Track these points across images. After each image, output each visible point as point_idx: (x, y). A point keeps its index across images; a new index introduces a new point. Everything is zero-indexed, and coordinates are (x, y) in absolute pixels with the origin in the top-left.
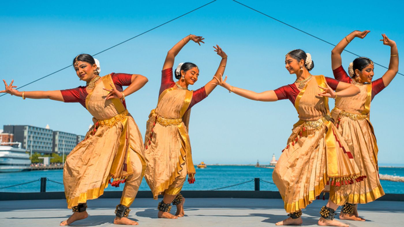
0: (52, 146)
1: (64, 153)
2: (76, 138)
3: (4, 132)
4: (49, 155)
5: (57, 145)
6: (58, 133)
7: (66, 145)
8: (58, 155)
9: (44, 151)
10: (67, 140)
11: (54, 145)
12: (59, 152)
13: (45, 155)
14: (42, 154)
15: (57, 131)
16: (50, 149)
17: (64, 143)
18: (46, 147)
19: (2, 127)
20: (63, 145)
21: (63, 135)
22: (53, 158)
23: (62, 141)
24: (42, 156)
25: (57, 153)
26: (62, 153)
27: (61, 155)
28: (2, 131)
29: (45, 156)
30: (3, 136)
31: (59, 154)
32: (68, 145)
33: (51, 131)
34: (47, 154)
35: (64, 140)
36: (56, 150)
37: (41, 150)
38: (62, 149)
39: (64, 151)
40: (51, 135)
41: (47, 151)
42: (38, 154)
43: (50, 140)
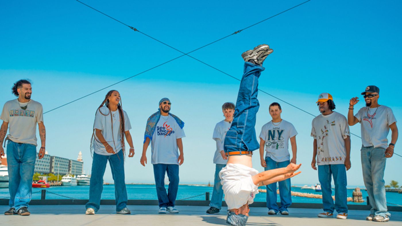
0: (49, 168)
2: (68, 161)
4: (47, 175)
5: (54, 167)
6: (54, 158)
7: (60, 167)
8: (54, 175)
9: (43, 171)
10: (61, 163)
11: (51, 167)
12: (55, 173)
13: (44, 175)
14: (42, 174)
15: (54, 156)
16: (48, 170)
17: (59, 166)
18: (45, 169)
20: (58, 167)
21: (58, 159)
22: (50, 177)
24: (42, 176)
25: (53, 173)
26: (57, 174)
27: (56, 175)
29: (44, 176)
31: (55, 174)
32: (62, 168)
33: (49, 156)
34: (45, 174)
35: (59, 163)
36: (53, 171)
37: (41, 170)
38: (57, 170)
39: (58, 172)
40: (49, 159)
41: (46, 172)
42: (38, 174)
43: (48, 163)
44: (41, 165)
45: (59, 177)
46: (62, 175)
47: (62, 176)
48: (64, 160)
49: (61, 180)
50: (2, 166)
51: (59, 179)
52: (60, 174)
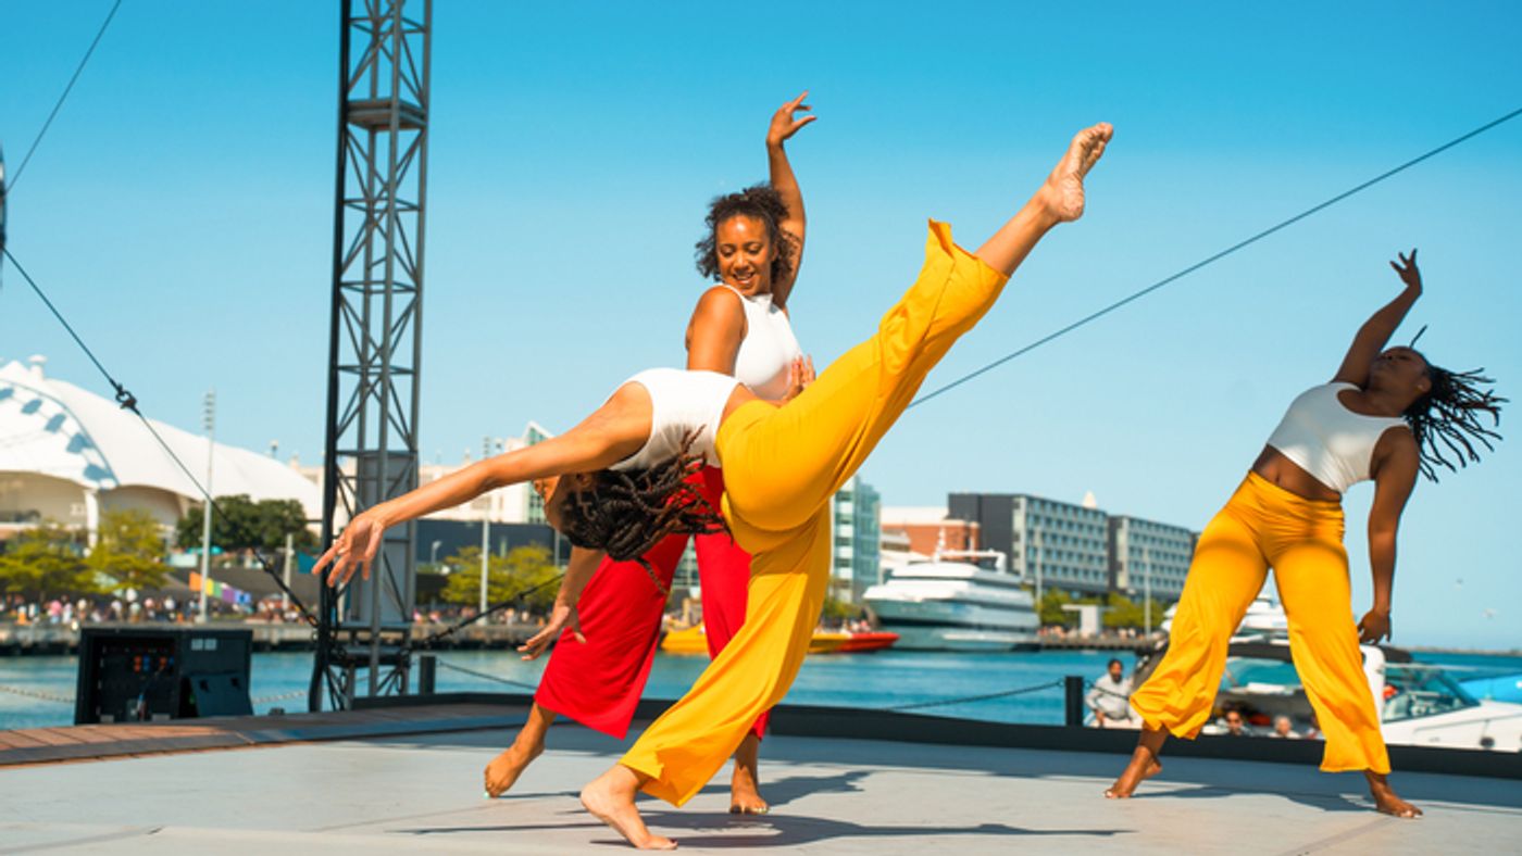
0: (1105, 567)
1: (1148, 594)
2: (1188, 540)
3: (951, 516)
4: (1098, 600)
5: (1125, 567)
6: (1126, 523)
7: (1153, 567)
8: (1127, 600)
9: (1082, 585)
10: (1157, 546)
11: (1114, 567)
12: (1131, 591)
13: (1085, 600)
14: (1076, 595)
15: (1121, 518)
16: (1101, 577)
17: (1146, 559)
18: (1086, 572)
19: (945, 500)
20: (1144, 565)
21: (1144, 531)
22: (1112, 609)
23: (1141, 551)
24: (1076, 602)
25: (1123, 592)
26: (1141, 595)
27: (1138, 601)
28: (945, 511)
29: (1086, 604)
30: (948, 528)
31: (1133, 597)
32: (1162, 568)
33: (1100, 517)
34: (1090, 595)
35: (1147, 546)
36: (1122, 581)
37: (1071, 578)
38: (1142, 579)
39: (1147, 587)
40: (1101, 530)
41: (1091, 586)
42: (1061, 595)
43: (1100, 547)
44: (1070, 555)
45: (1152, 609)
46: (1163, 601)
47: (1166, 607)
48: (1161, 534)
49: (1160, 623)
50: (914, 556)
51: (1152, 618)
52: (1156, 596)
